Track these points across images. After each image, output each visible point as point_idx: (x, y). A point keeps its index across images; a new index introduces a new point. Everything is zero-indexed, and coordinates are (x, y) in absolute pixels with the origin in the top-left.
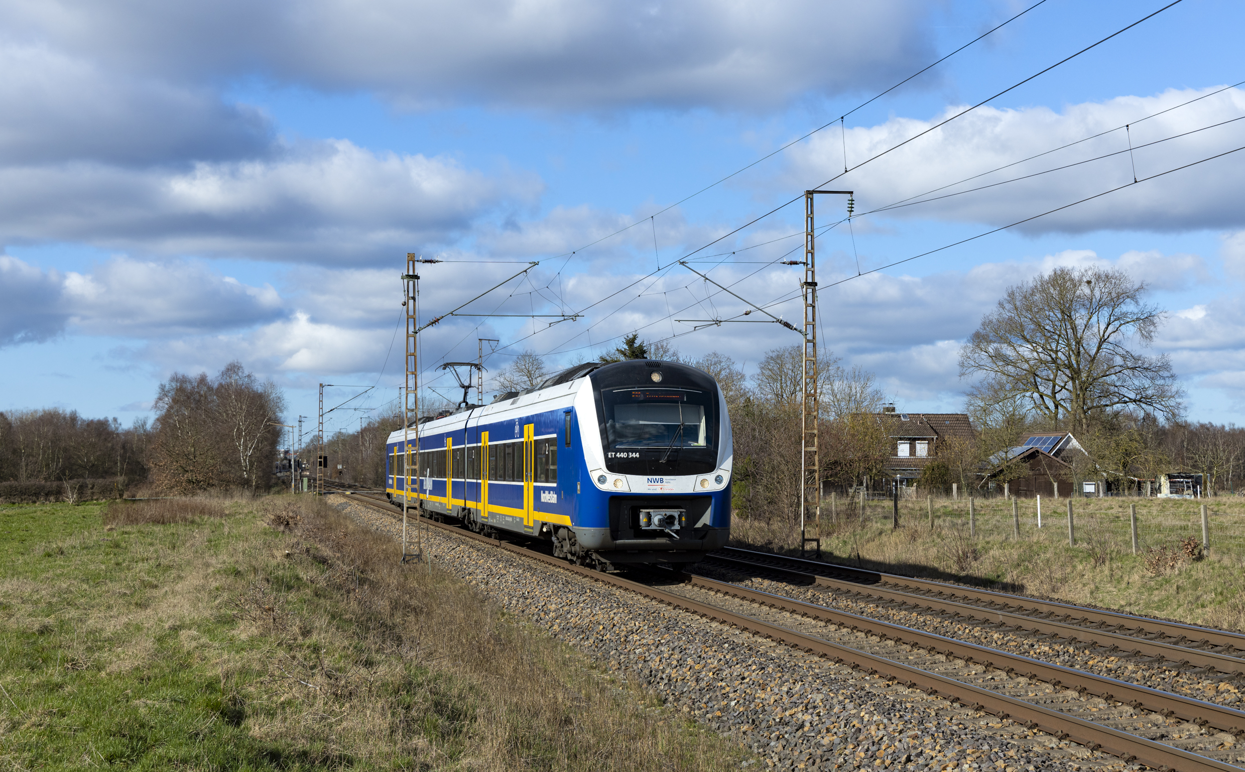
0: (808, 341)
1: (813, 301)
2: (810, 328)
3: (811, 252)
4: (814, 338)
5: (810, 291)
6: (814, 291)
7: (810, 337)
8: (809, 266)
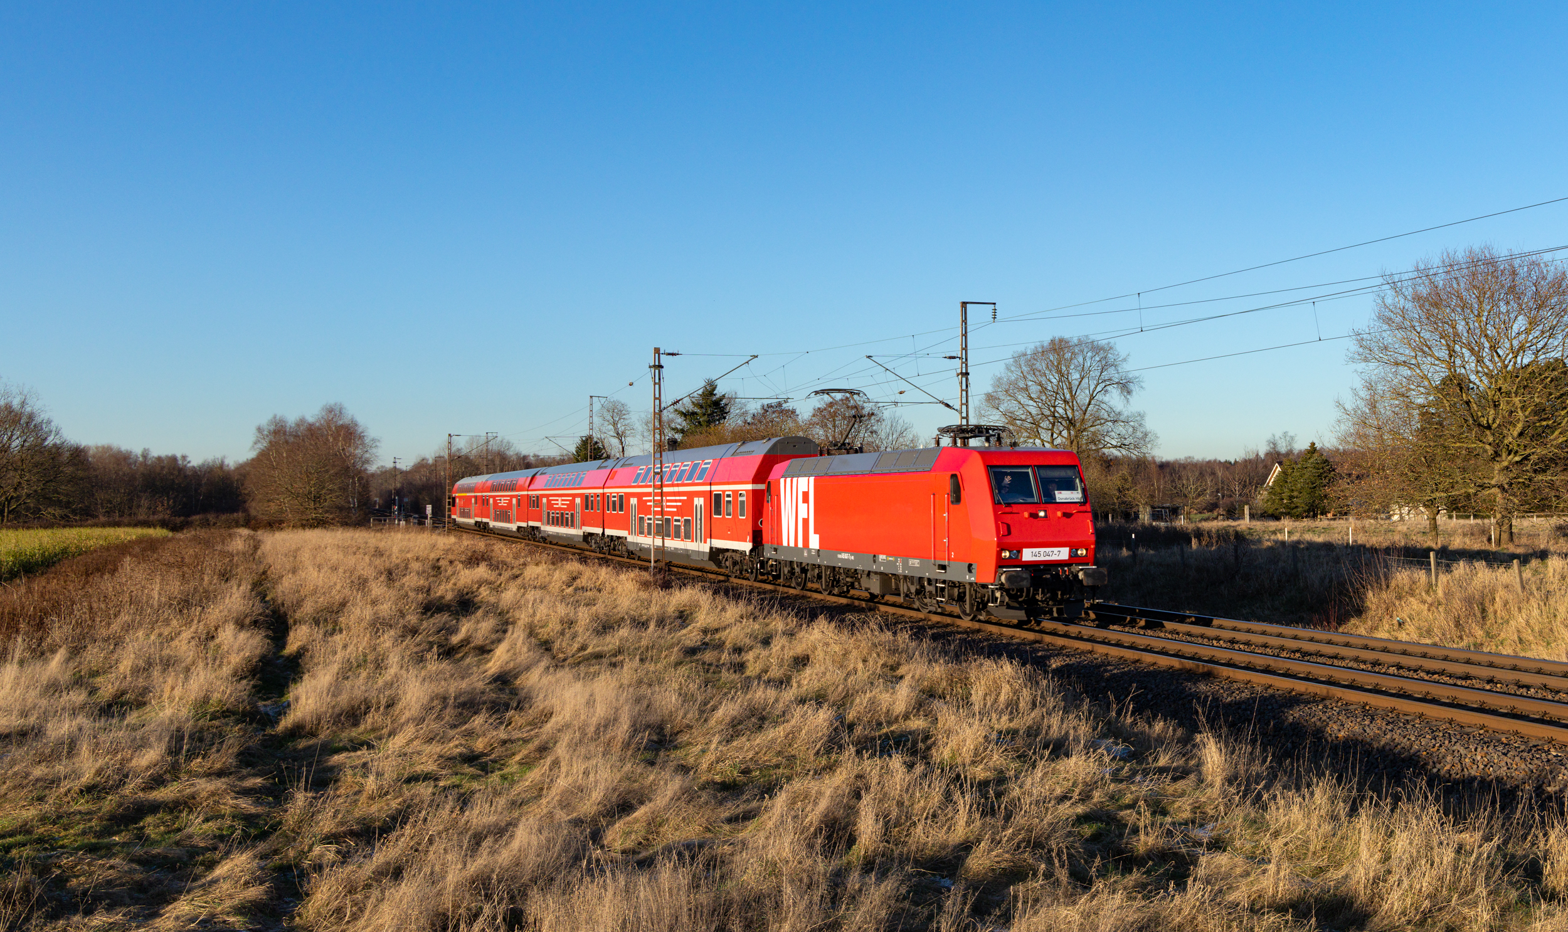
0: (963, 418)
1: (967, 386)
2: (964, 407)
3: (965, 349)
4: (967, 415)
5: (964, 379)
6: (967, 380)
7: (964, 415)
8: (965, 362)
